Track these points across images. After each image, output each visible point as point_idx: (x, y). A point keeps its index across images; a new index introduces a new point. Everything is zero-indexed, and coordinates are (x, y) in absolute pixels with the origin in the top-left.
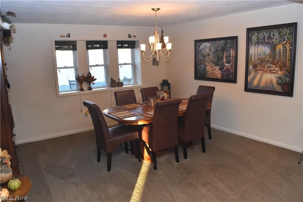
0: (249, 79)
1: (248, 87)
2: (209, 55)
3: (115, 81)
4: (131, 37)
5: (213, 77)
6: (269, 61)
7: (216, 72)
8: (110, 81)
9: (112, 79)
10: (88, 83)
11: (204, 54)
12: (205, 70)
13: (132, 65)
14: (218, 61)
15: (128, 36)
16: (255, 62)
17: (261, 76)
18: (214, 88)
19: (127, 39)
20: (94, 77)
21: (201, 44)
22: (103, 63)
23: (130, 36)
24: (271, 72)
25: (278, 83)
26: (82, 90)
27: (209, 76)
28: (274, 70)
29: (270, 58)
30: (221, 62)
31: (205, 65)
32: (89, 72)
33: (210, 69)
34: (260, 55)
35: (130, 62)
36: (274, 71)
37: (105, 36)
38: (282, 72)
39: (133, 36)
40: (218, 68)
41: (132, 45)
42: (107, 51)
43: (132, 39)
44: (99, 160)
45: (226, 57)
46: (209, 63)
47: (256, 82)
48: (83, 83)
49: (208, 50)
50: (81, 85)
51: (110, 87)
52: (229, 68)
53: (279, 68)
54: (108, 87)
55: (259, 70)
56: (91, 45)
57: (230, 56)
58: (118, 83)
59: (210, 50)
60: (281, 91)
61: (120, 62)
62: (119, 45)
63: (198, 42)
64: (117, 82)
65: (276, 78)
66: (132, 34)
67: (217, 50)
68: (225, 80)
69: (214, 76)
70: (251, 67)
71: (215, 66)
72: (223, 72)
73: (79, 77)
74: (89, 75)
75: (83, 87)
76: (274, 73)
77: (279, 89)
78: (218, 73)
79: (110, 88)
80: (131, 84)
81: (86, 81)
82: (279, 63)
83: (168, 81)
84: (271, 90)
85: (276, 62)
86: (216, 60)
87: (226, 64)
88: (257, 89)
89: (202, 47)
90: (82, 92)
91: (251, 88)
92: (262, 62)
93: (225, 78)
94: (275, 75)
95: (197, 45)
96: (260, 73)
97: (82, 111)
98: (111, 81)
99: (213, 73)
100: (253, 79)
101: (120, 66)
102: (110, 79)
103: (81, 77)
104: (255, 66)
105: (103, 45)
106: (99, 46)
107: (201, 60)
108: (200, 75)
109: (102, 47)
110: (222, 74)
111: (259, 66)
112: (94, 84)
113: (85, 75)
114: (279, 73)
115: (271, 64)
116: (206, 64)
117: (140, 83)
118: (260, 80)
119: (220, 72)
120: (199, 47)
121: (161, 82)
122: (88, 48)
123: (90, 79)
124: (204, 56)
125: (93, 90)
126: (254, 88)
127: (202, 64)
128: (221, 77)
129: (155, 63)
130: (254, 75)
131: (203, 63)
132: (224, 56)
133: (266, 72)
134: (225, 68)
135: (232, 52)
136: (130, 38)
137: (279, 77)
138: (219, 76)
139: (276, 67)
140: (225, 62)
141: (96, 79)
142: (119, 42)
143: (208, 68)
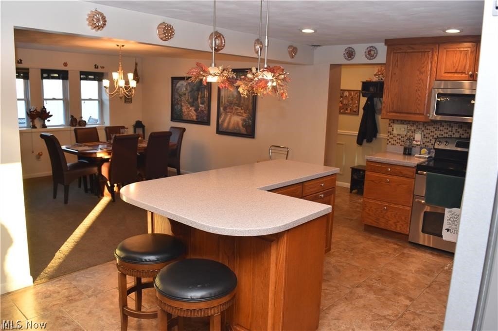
0: (220, 121)
1: (220, 129)
2: (185, 94)
3: (76, 119)
4: (98, 68)
5: (189, 119)
6: (236, 103)
7: (192, 113)
8: (70, 119)
9: (72, 116)
10: (42, 119)
11: (180, 93)
12: (181, 110)
13: (99, 101)
14: (193, 102)
15: (94, 67)
16: (225, 104)
17: (230, 119)
18: (184, 130)
19: (92, 69)
20: (49, 112)
21: (178, 82)
22: (62, 98)
23: (96, 67)
24: (238, 114)
25: (243, 126)
26: (34, 127)
27: (185, 118)
28: (240, 112)
29: (237, 100)
30: (196, 102)
31: (182, 106)
32: (44, 107)
33: (186, 110)
34: (229, 97)
35: (96, 97)
36: (240, 114)
37: (65, 64)
38: (246, 115)
39: (101, 67)
40: (193, 109)
41: (99, 77)
42: (68, 82)
43: (99, 70)
44: (55, 197)
45: (201, 98)
46: (185, 103)
47: (225, 124)
48: (35, 119)
49: (184, 89)
50: (33, 121)
51: (70, 125)
52: (203, 109)
53: (243, 111)
54: (68, 126)
55: (229, 112)
56: (48, 74)
57: (204, 97)
58: (80, 122)
59: (186, 89)
60: (245, 133)
61: (83, 97)
62: (82, 76)
63: (175, 80)
64: (78, 120)
65: (241, 120)
66: (99, 65)
67: (193, 89)
68: (199, 122)
69: (190, 117)
70: (222, 109)
71: (191, 106)
72: (197, 113)
73: (30, 112)
74: (44, 110)
75: (35, 124)
76: (240, 115)
77: (243, 131)
78: (193, 115)
79: (69, 127)
80: (98, 124)
81: (40, 117)
82: (244, 106)
83: (143, 122)
84: (238, 132)
85: (241, 105)
86: (191, 100)
87: (201, 106)
88: (227, 131)
89: (178, 85)
90: (34, 130)
91: (221, 130)
92: (231, 104)
93: (199, 120)
94: (240, 117)
95: (174, 82)
96: (229, 115)
97: (33, 152)
98: (72, 119)
99: (188, 114)
100: (224, 121)
101: (83, 102)
102: (70, 116)
103: (33, 112)
104: (225, 109)
105: (63, 75)
106: (57, 75)
107: (177, 99)
108: (176, 116)
109: (60, 77)
110: (197, 116)
111: (228, 108)
112: (49, 121)
113: (39, 110)
114: (244, 116)
115: (238, 106)
116: (183, 104)
117: (107, 124)
118: (229, 122)
119: (195, 113)
120: (176, 85)
121: (134, 123)
122: (43, 78)
123: (44, 115)
124: (180, 96)
125: (48, 128)
126: (224, 130)
127: (178, 104)
128: (196, 119)
129: (127, 100)
130: (224, 117)
131: (179, 102)
132: (199, 97)
133: (233, 114)
134: (200, 109)
135: (206, 93)
136: (96, 69)
137: (244, 119)
138: (195, 118)
139: (242, 109)
140: (200, 102)
141: (51, 116)
142: (82, 73)
143: (184, 109)
